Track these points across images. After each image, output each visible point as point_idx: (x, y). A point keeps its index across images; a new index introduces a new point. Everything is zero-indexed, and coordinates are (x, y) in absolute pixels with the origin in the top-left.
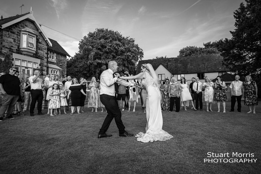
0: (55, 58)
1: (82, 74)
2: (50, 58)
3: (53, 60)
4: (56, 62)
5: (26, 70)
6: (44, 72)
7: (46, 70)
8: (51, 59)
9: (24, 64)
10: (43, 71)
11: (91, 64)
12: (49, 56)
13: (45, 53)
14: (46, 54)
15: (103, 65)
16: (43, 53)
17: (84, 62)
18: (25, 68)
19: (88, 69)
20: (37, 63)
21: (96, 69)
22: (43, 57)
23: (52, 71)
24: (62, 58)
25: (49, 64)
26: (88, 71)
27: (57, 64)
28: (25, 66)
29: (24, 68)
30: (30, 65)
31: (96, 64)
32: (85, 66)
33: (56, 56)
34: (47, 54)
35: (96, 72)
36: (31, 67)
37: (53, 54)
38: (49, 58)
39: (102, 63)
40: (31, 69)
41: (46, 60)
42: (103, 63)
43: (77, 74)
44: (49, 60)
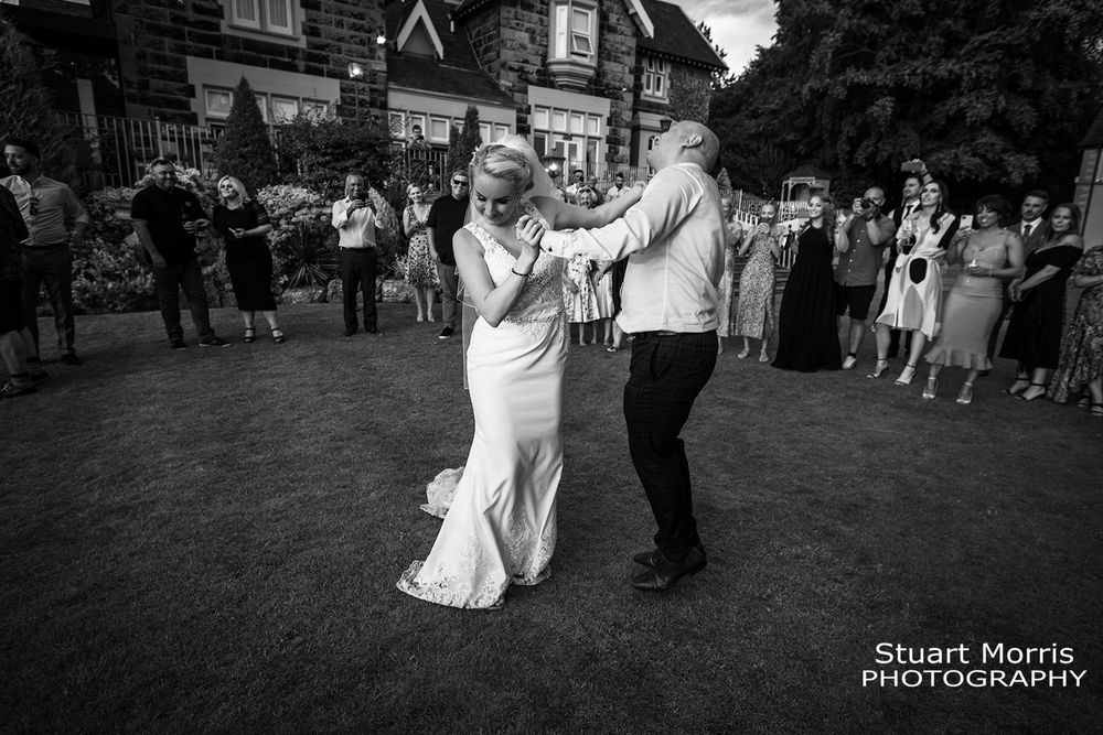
0: (665, 83)
1: (775, 145)
2: (648, 88)
3: (659, 94)
4: (667, 102)
5: (567, 143)
6: (621, 147)
7: (628, 141)
8: (649, 92)
9: (561, 124)
10: (619, 144)
11: (819, 95)
12: (644, 80)
13: (627, 71)
14: (631, 72)
15: (881, 93)
16: (620, 71)
17: (792, 90)
18: (562, 137)
19: (802, 122)
20: (600, 116)
21: (841, 118)
22: (621, 89)
23: (651, 141)
24: (693, 82)
25: (641, 114)
26: (807, 131)
27: (672, 111)
28: (564, 130)
29: (559, 139)
30: (578, 126)
31: (840, 92)
32: (793, 108)
33: (670, 78)
34: (637, 72)
35: (840, 132)
36: (581, 132)
37: (661, 69)
38: (645, 86)
39: (872, 86)
40: (581, 139)
41: (629, 98)
42: (879, 84)
43: (753, 145)
44: (642, 97)
